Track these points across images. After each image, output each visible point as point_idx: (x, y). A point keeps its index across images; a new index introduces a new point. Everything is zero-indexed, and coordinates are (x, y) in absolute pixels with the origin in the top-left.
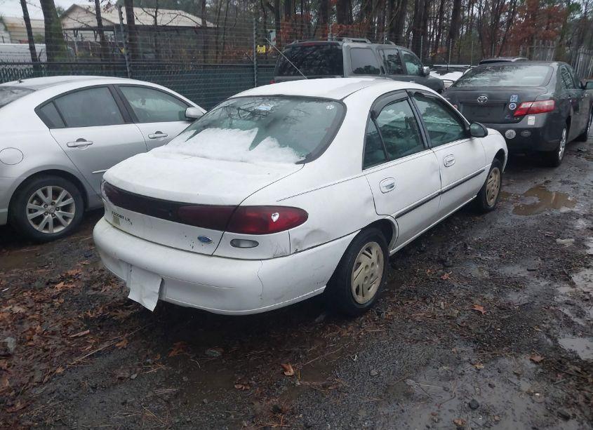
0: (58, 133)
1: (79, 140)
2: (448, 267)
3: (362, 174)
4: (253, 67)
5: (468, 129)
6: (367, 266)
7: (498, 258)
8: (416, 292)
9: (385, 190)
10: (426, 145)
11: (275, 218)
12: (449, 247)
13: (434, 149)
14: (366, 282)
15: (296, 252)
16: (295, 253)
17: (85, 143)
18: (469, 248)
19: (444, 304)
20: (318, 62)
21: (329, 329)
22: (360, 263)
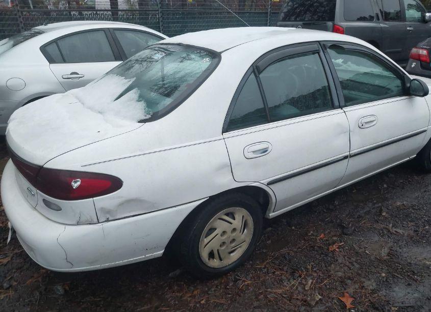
0: (55, 67)
1: (72, 73)
2: (346, 235)
3: (221, 137)
4: (267, 13)
5: (408, 85)
6: (224, 232)
7: (412, 233)
8: (290, 261)
9: (251, 155)
10: (336, 103)
11: (76, 185)
12: (363, 208)
13: (345, 109)
14: (223, 248)
15: (108, 220)
16: (105, 221)
17: (78, 76)
18: (384, 214)
19: (312, 283)
20: (323, 9)
21: (176, 288)
22: (216, 229)
